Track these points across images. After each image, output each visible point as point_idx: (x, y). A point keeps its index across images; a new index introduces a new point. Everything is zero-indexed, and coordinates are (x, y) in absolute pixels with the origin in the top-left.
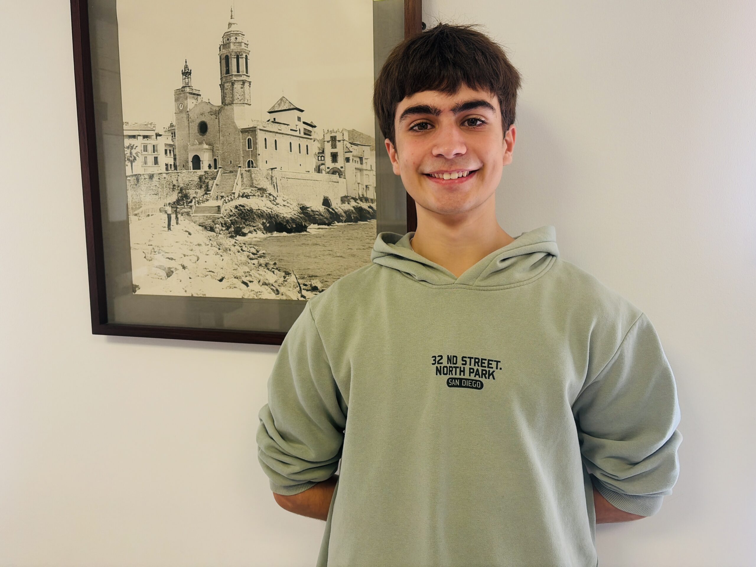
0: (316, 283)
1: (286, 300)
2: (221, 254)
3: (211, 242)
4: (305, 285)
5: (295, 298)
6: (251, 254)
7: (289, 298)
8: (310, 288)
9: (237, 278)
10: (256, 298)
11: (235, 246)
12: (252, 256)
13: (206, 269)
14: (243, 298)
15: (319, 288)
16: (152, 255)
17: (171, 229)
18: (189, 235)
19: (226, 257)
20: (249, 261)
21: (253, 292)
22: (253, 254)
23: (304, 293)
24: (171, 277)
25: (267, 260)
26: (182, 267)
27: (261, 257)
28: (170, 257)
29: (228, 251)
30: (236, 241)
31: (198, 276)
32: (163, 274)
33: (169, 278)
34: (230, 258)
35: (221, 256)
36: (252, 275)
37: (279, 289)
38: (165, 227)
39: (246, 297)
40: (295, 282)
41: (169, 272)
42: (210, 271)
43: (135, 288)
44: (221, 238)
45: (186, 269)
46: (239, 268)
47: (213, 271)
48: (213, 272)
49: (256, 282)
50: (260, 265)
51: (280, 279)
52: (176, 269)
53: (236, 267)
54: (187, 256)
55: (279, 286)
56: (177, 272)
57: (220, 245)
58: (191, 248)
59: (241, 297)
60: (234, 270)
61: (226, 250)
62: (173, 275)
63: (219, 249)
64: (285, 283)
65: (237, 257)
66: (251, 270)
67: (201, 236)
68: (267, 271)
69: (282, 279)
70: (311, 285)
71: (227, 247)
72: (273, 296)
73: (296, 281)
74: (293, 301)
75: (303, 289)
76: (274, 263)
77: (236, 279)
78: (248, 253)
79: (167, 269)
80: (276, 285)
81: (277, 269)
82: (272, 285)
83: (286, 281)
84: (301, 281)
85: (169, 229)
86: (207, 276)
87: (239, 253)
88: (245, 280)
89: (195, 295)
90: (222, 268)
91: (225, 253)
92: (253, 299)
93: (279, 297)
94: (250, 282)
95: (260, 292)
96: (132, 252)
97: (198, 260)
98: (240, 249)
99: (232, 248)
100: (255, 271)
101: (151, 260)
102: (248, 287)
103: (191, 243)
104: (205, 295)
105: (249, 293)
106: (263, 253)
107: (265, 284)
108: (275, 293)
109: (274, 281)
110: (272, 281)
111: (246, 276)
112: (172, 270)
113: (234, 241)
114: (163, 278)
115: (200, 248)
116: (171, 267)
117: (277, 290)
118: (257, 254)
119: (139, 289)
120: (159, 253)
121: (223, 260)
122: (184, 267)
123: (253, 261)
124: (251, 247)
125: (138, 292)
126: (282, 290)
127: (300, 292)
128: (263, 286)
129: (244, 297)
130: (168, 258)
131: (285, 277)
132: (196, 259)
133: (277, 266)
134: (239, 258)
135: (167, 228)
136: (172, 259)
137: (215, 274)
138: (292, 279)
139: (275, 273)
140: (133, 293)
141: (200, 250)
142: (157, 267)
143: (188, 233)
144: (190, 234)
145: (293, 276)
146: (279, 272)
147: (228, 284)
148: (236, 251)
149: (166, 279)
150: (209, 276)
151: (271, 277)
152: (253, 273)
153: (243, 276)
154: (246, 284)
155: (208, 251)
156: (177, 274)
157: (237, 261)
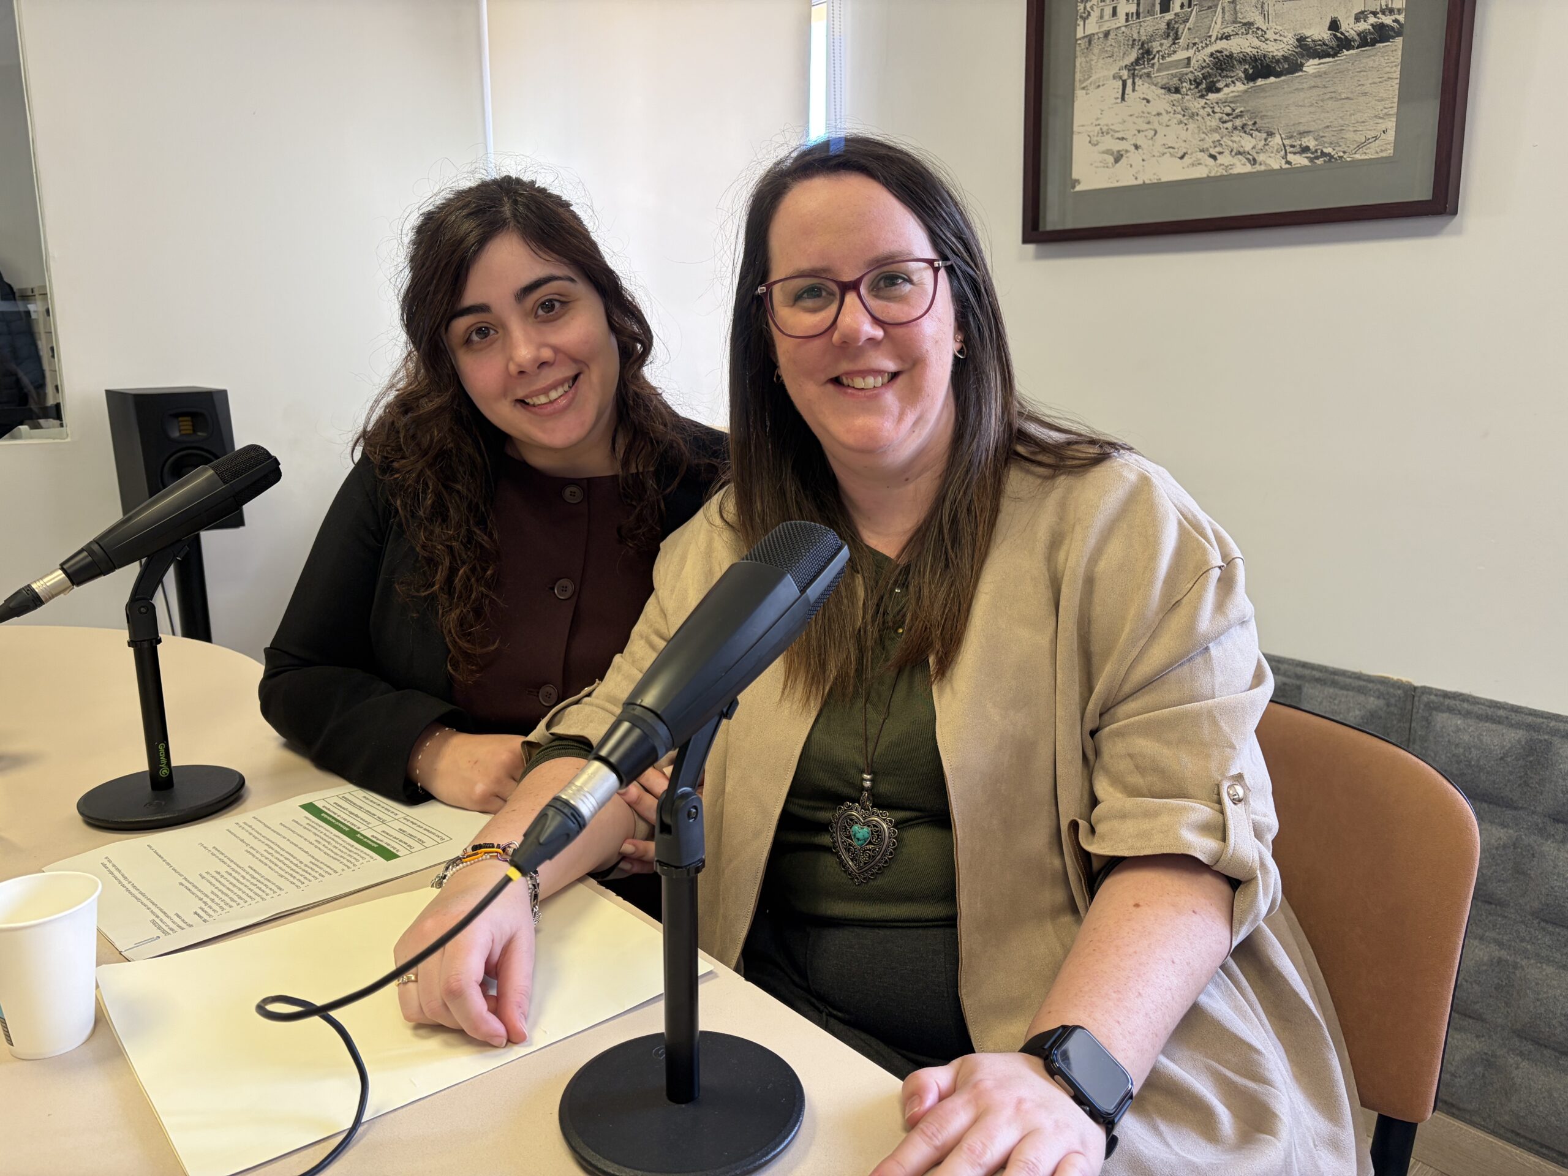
0: (1309, 141)
1: (1265, 171)
2: (1186, 122)
3: (1175, 108)
4: (1292, 146)
5: (1276, 166)
6: (1224, 115)
7: (1270, 168)
8: (1299, 150)
9: (1203, 151)
10: (1225, 173)
11: (1204, 108)
12: (1225, 118)
13: (1164, 145)
14: (1208, 176)
15: (1311, 147)
16: (1098, 138)
17: (1126, 99)
18: (1147, 104)
19: (1192, 126)
20: (1221, 125)
21: (1222, 167)
22: (1228, 115)
23: (1290, 157)
24: (1120, 163)
25: (1244, 120)
26: (1133, 148)
27: (1237, 117)
28: (1120, 136)
29: (1196, 117)
30: (1207, 101)
31: (1154, 156)
32: (1111, 159)
33: (1117, 165)
34: (1196, 126)
35: (1186, 124)
36: (1223, 144)
37: (1257, 158)
38: (1118, 98)
39: (1212, 174)
40: (1278, 144)
41: (1118, 157)
42: (1169, 147)
43: (1074, 183)
44: (1189, 101)
45: (1140, 150)
46: (1207, 137)
47: (1173, 146)
48: (1173, 148)
49: (1227, 152)
50: (1235, 128)
51: (1259, 142)
52: (1127, 151)
53: (1203, 136)
54: (1142, 131)
55: (1257, 153)
56: (1128, 154)
57: (1185, 109)
58: (1147, 121)
59: (1205, 175)
60: (1200, 141)
61: (1192, 116)
62: (1122, 160)
63: (1184, 116)
64: (1267, 147)
65: (1205, 122)
66: (1222, 138)
67: (1162, 102)
68: (1243, 135)
69: (1263, 142)
70: (1301, 145)
71: (1194, 111)
72: (1248, 168)
73: (1281, 143)
74: (1273, 170)
75: (1290, 153)
76: (1253, 122)
77: (1202, 153)
78: (1220, 115)
79: (1115, 153)
80: (1253, 152)
81: (1257, 130)
82: (1249, 153)
83: (1268, 145)
84: (1287, 142)
85: (1123, 99)
86: (1165, 155)
87: (1209, 118)
88: (1213, 151)
89: (1147, 182)
90: (1185, 141)
91: (1190, 120)
92: (1221, 176)
93: (1258, 168)
94: (1220, 153)
95: (1231, 165)
96: (1075, 137)
97: (1155, 135)
98: (1210, 110)
99: (1201, 112)
100: (1227, 137)
101: (1097, 145)
102: (1217, 162)
103: (1148, 113)
104: (1160, 179)
105: (1216, 169)
106: (1241, 112)
107: (1239, 153)
108: (1251, 164)
109: (1252, 147)
110: (1248, 148)
111: (1215, 147)
112: (1121, 153)
113: (1204, 101)
114: (1110, 165)
115: (1161, 117)
116: (1121, 149)
117: (1254, 159)
118: (1231, 114)
119: (1079, 183)
120: (1108, 133)
121: (1187, 129)
122: (1137, 147)
123: (1226, 125)
124: (1224, 107)
125: (1078, 188)
126: (1261, 158)
127: (1285, 157)
128: (1236, 157)
129: (1210, 175)
130: (1119, 139)
131: (1266, 140)
132: (1153, 132)
133: (1257, 126)
134: (1208, 123)
135: (1119, 100)
136: (1123, 139)
137: (1176, 150)
138: (1277, 140)
139: (1254, 136)
140: (1072, 190)
141: (1159, 122)
142: (1103, 152)
143: (1145, 101)
144: (1148, 101)
145: (1278, 136)
146: (1259, 134)
147: (1190, 161)
148: (1205, 114)
149: (1113, 166)
150: (1168, 154)
151: (1247, 143)
152: (1226, 141)
153: (1211, 147)
154: (1214, 157)
155: (1169, 120)
156: (1127, 157)
157: (1204, 127)
